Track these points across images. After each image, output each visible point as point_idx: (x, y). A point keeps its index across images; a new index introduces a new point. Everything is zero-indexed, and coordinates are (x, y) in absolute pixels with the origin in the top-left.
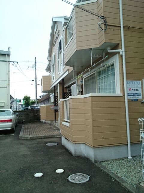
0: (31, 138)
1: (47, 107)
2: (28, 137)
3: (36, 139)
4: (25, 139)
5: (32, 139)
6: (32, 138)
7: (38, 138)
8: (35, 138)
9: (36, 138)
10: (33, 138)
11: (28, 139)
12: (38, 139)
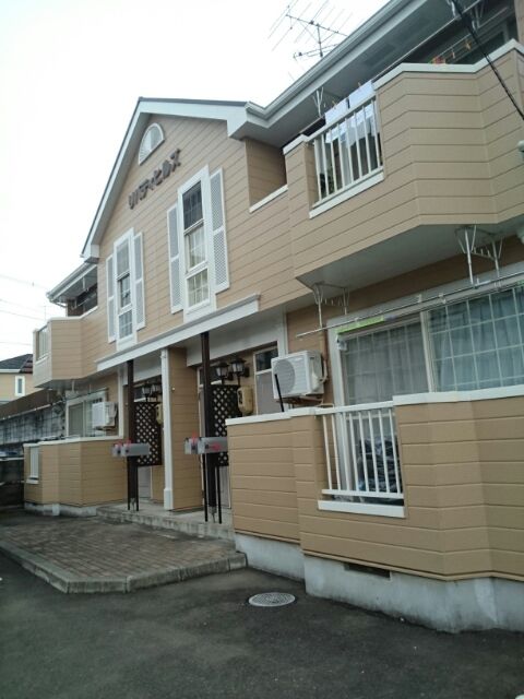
0: (133, 582)
1: (83, 448)
2: (122, 580)
3: (154, 586)
4: (108, 590)
5: (139, 589)
6: (137, 585)
7: (163, 581)
8: (150, 583)
9: (156, 582)
10: (142, 585)
11: (121, 593)
12: (162, 585)
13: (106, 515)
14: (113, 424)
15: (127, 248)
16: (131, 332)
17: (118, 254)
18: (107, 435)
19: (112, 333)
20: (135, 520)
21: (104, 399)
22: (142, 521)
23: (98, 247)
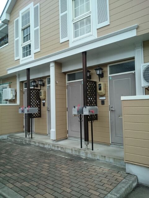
13: (13, 139)
14: (14, 98)
15: (29, 12)
16: (30, 54)
17: (23, 17)
18: (10, 103)
19: (17, 55)
20: (33, 143)
21: (8, 87)
22: (37, 144)
23: (9, 15)
